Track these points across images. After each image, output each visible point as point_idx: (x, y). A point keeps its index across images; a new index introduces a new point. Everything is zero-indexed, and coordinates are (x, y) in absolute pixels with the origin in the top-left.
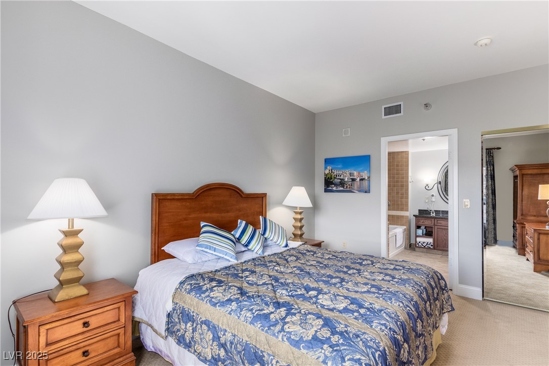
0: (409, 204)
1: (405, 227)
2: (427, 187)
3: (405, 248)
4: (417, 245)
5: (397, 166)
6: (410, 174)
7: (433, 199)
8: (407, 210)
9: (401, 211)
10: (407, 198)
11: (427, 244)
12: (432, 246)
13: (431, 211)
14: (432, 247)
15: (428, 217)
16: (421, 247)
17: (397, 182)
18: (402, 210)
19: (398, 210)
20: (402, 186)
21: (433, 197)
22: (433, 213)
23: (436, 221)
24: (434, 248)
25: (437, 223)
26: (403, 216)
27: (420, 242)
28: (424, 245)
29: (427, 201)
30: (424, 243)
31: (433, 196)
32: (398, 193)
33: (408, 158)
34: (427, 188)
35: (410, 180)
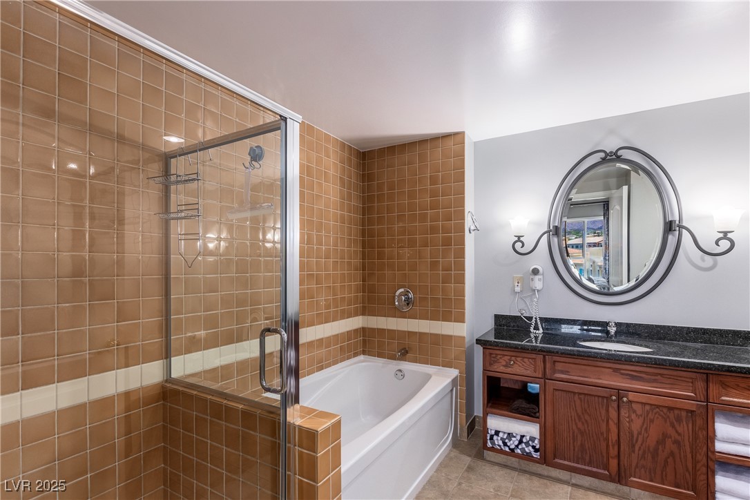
0: (467, 298)
1: (454, 373)
2: (518, 245)
3: (456, 443)
4: (489, 445)
5: (434, 181)
6: (470, 205)
7: (538, 283)
8: (460, 318)
9: (444, 320)
10: (461, 279)
11: (521, 442)
12: (536, 450)
13: (530, 318)
14: (536, 455)
15: (524, 349)
16: (501, 451)
17: (434, 230)
18: (447, 317)
19: (434, 317)
20: (447, 242)
21: (537, 277)
22: (536, 328)
23: (548, 365)
24: (544, 460)
25: (554, 371)
26: (450, 337)
27: (497, 433)
28: (513, 443)
29: (518, 289)
30: (510, 435)
31: (535, 272)
32: (434, 265)
33: (461, 155)
34: (518, 248)
35: (468, 223)
